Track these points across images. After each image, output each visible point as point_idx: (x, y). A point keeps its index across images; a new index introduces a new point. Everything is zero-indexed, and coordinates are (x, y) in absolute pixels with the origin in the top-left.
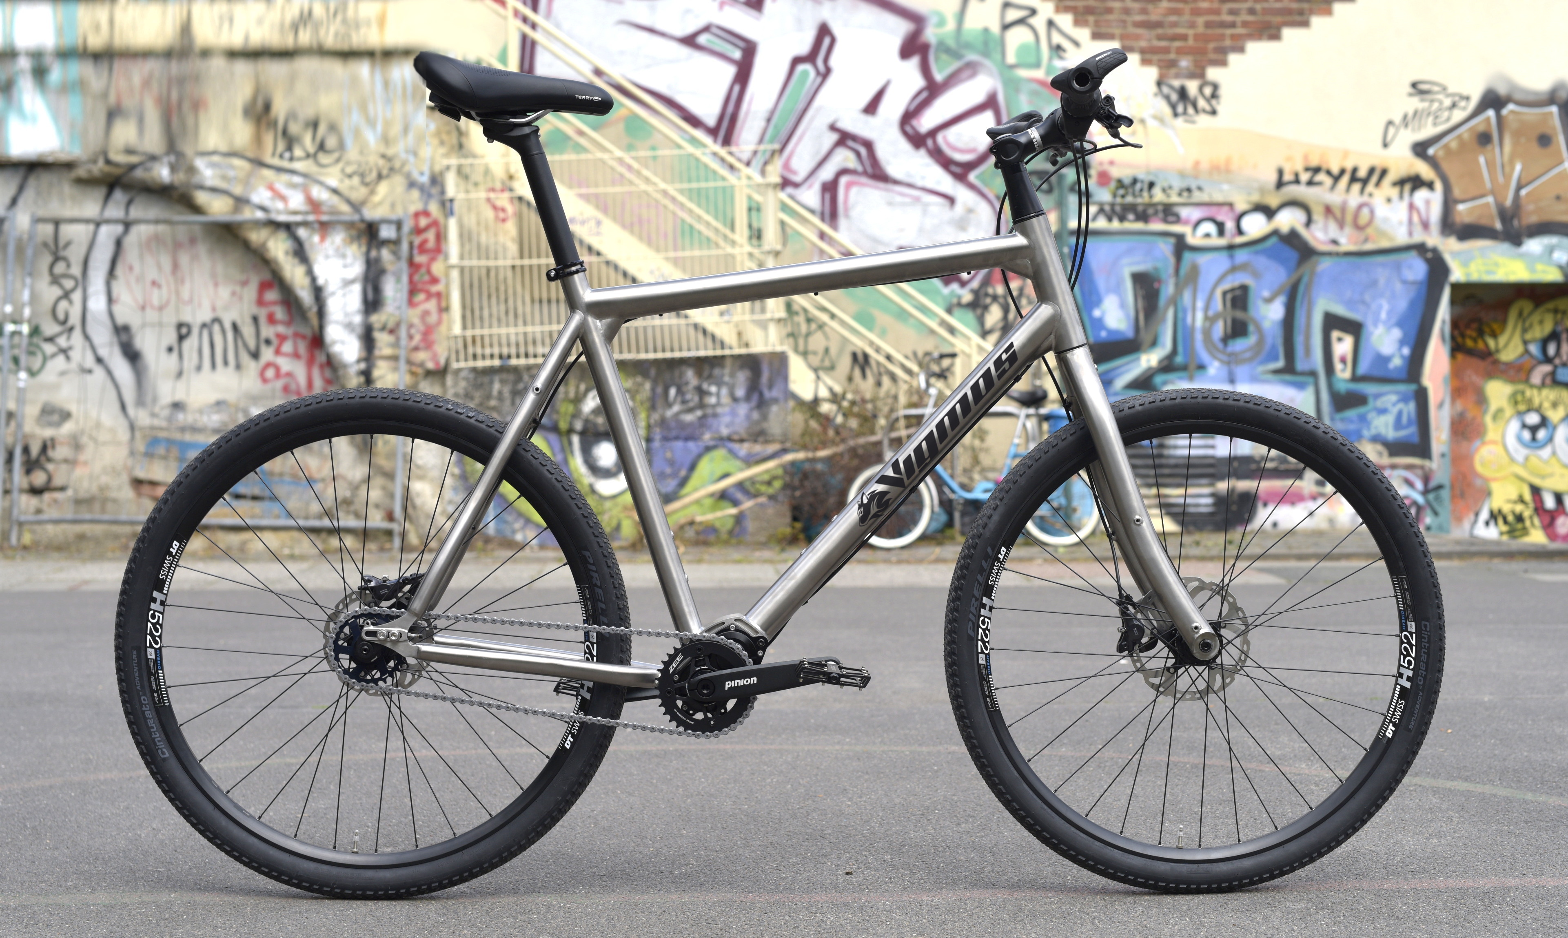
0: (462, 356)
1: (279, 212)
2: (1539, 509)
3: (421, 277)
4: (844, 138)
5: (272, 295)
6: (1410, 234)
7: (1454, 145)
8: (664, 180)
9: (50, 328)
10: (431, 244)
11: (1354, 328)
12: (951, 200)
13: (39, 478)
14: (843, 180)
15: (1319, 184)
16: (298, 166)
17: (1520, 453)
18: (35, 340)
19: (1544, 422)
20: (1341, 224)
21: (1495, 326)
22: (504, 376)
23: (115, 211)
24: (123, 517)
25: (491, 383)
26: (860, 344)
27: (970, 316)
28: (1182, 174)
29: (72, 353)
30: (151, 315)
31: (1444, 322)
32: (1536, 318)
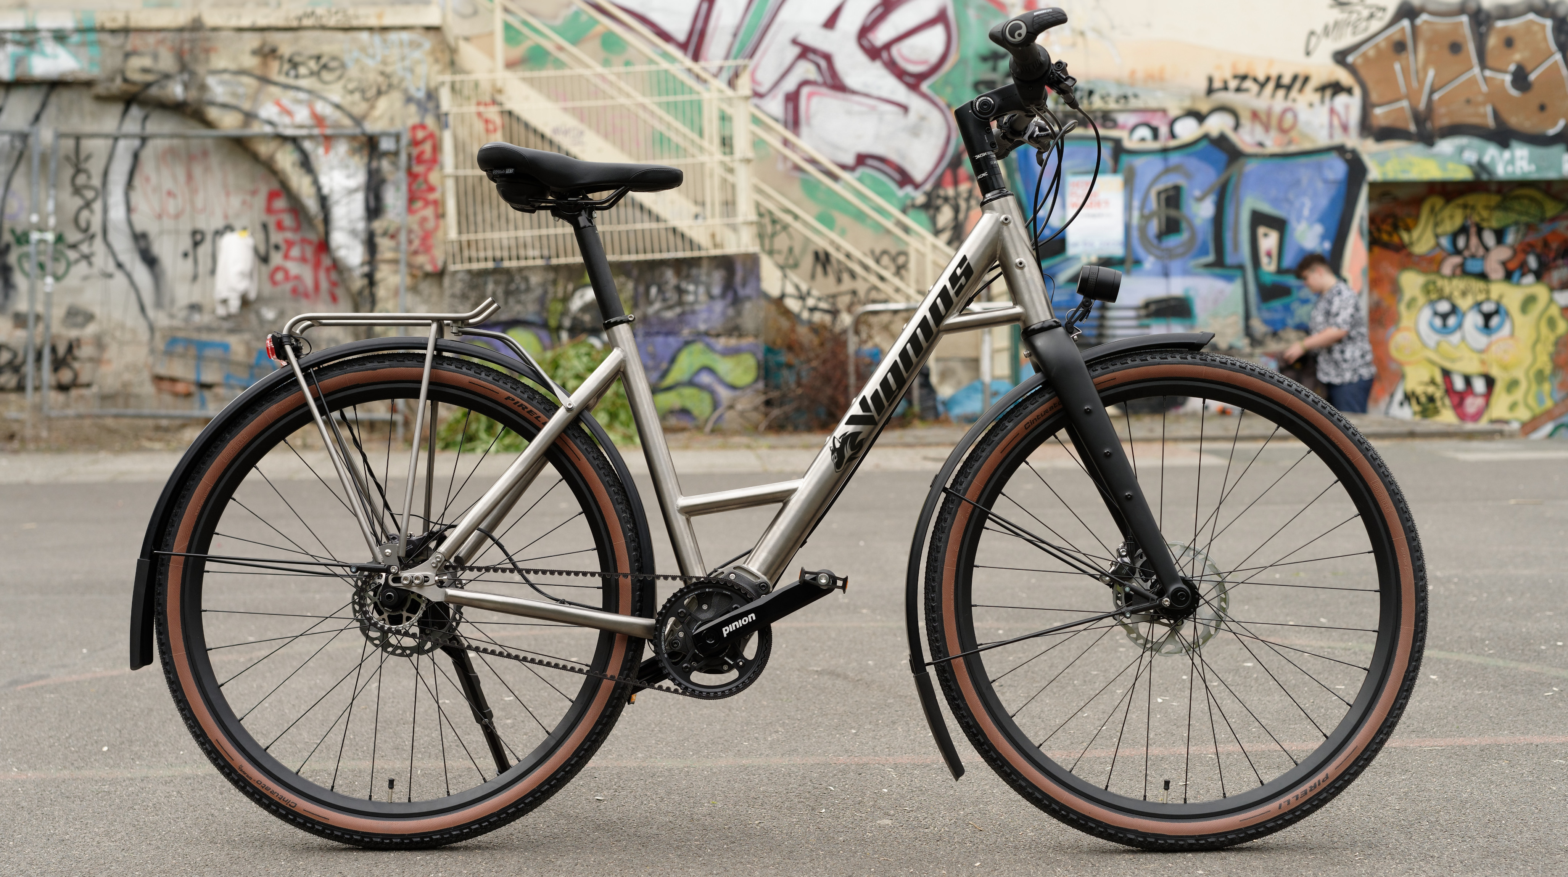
0: (458, 259)
1: (285, 126)
2: (1450, 390)
3: (420, 185)
4: (806, 52)
5: (280, 203)
6: (1331, 136)
7: (1372, 53)
8: (644, 94)
9: (73, 236)
10: (428, 155)
11: (1279, 224)
12: (905, 108)
13: (66, 376)
14: (805, 91)
15: (1246, 90)
16: (304, 83)
17: (1432, 338)
18: (60, 247)
19: (1454, 310)
20: (1267, 128)
21: (1409, 221)
22: (498, 277)
23: (132, 125)
24: (146, 411)
25: (485, 283)
26: (822, 244)
27: (923, 216)
28: (1119, 83)
29: (94, 260)
30: (168, 223)
31: (1362, 218)
32: (1447, 212)
